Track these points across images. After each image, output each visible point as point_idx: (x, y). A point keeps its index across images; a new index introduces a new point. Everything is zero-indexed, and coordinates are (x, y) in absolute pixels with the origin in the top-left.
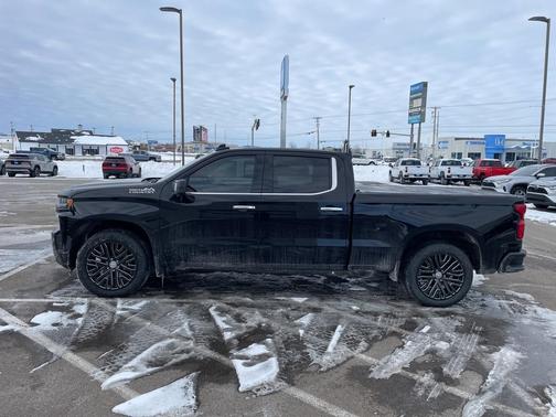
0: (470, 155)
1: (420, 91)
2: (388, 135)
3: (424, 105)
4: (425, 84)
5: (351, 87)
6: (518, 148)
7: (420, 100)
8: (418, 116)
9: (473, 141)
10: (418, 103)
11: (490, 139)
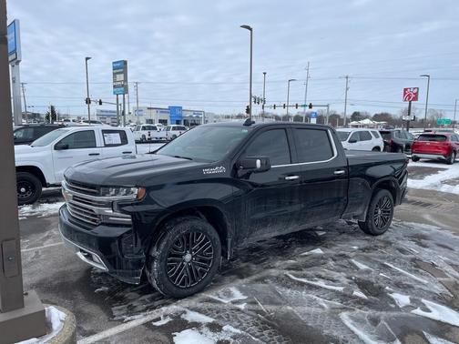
0: (160, 121)
1: (121, 67)
2: (101, 103)
3: (126, 80)
4: (125, 63)
5: (87, 59)
6: (191, 116)
7: (122, 76)
8: (121, 88)
9: (162, 111)
10: (120, 77)
11: (172, 109)
